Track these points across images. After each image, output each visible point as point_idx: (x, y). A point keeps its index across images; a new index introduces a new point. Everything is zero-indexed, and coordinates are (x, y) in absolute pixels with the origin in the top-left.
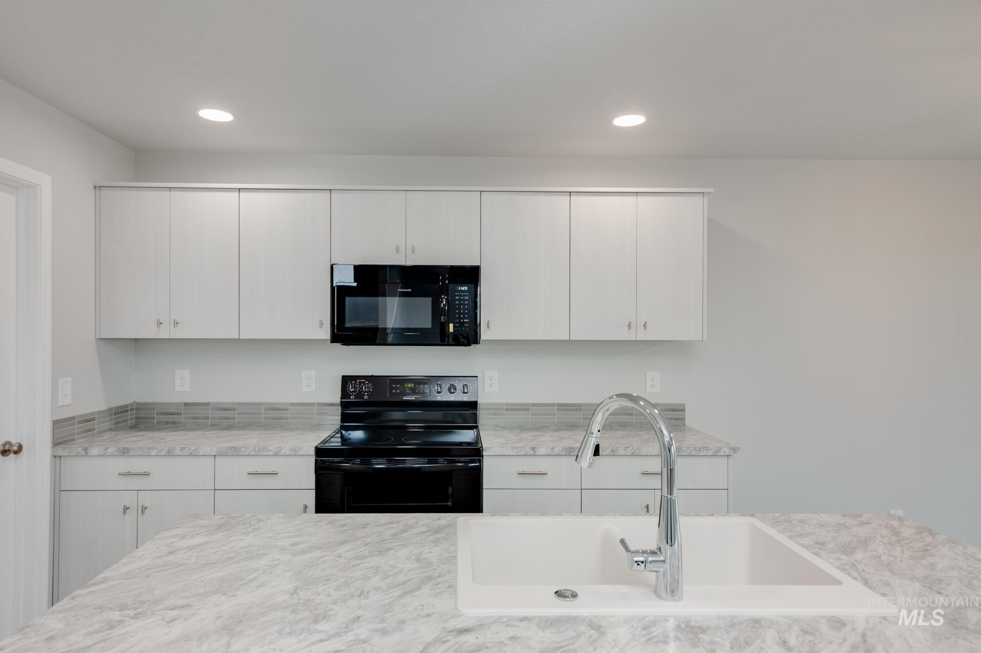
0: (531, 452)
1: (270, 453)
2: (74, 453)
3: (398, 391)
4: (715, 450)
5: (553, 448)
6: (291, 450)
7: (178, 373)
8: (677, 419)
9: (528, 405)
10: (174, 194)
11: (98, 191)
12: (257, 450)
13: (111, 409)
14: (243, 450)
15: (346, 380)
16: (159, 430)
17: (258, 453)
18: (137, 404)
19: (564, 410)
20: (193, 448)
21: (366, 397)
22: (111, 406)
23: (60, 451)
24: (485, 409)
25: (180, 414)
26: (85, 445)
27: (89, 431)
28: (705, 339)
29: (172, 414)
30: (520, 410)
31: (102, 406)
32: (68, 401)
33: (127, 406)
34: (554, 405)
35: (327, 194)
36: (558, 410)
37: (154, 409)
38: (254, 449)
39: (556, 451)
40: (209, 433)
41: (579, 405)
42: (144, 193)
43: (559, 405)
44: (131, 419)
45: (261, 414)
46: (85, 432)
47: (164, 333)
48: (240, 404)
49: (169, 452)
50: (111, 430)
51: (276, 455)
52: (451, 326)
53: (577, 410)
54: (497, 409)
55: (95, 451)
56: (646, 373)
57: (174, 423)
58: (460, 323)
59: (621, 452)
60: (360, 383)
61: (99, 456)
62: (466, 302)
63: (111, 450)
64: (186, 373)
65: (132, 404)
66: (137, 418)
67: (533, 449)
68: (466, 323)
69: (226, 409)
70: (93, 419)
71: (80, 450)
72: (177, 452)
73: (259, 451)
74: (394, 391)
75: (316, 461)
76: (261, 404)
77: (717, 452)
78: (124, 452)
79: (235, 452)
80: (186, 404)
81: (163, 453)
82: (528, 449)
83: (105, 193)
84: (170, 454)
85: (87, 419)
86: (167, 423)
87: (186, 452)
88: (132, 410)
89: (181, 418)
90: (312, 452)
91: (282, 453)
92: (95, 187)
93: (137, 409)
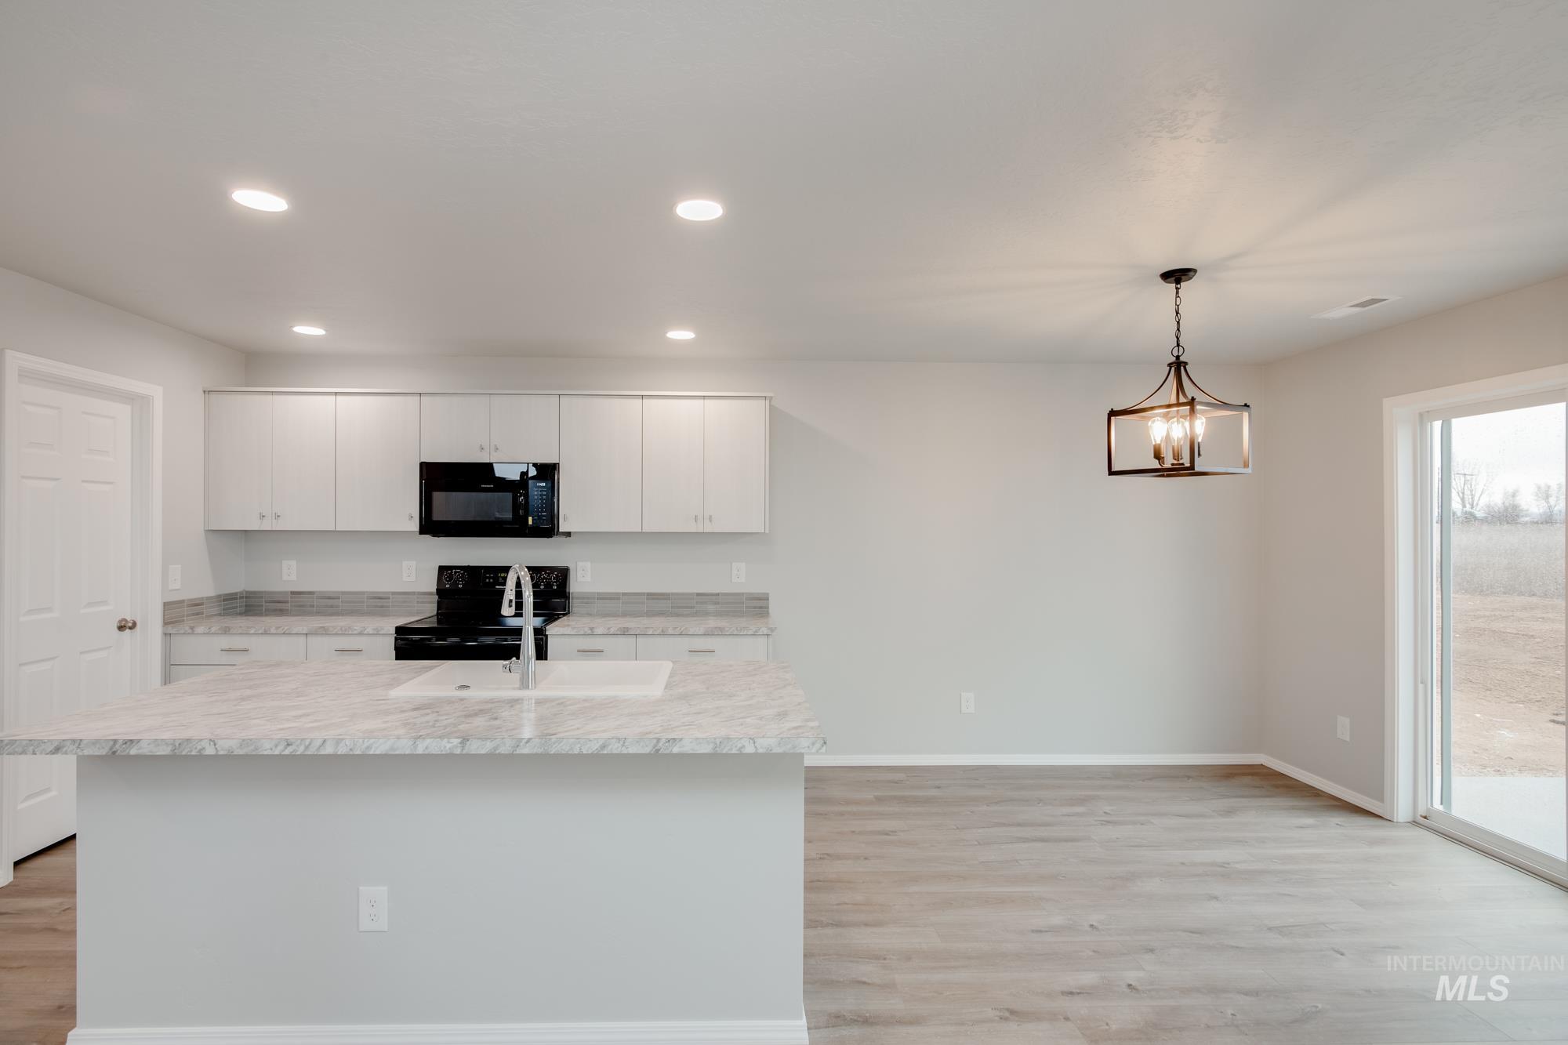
0: (590, 632)
1: (355, 632)
2: (182, 632)
3: (491, 580)
4: (754, 630)
5: (609, 629)
6: (374, 629)
7: (285, 563)
8: (761, 608)
9: (618, 594)
10: (276, 397)
11: (207, 395)
12: (343, 629)
13: (220, 596)
14: (331, 629)
15: (442, 570)
16: (266, 615)
17: (344, 633)
18: (247, 592)
19: (653, 599)
20: (286, 628)
21: (460, 586)
22: (221, 593)
23: (170, 630)
24: (578, 598)
25: (287, 602)
26: (192, 625)
27: (198, 614)
28: (767, 531)
29: (279, 602)
30: (611, 599)
31: (211, 593)
32: (177, 586)
33: (236, 594)
34: (643, 594)
35: (417, 398)
36: (648, 599)
37: (262, 597)
38: (341, 629)
39: (612, 631)
40: (307, 618)
41: (668, 594)
42: (249, 397)
43: (648, 594)
44: (241, 607)
45: (363, 602)
46: (194, 615)
47: (266, 525)
48: (343, 593)
49: (265, 631)
50: (220, 615)
51: (361, 634)
52: (530, 519)
53: (665, 599)
54: (588, 598)
55: (200, 629)
56: (731, 564)
57: (281, 610)
58: (538, 516)
59: (670, 631)
60: (456, 573)
61: (204, 634)
62: (544, 497)
63: (213, 630)
64: (293, 563)
65: (241, 593)
66: (246, 606)
67: (591, 629)
68: (544, 516)
69: (329, 598)
70: (202, 604)
71: (187, 628)
72: (273, 630)
73: (346, 630)
74: (487, 580)
75: (396, 639)
76: (363, 593)
77: (756, 631)
78: (226, 631)
79: (324, 632)
80: (293, 593)
81: (260, 632)
82: (586, 629)
83: (213, 396)
84: (266, 633)
85: (196, 604)
86: (276, 610)
87: (280, 631)
88: (241, 598)
89: (288, 606)
90: (393, 631)
91: (366, 632)
92: (204, 392)
93: (246, 597)
